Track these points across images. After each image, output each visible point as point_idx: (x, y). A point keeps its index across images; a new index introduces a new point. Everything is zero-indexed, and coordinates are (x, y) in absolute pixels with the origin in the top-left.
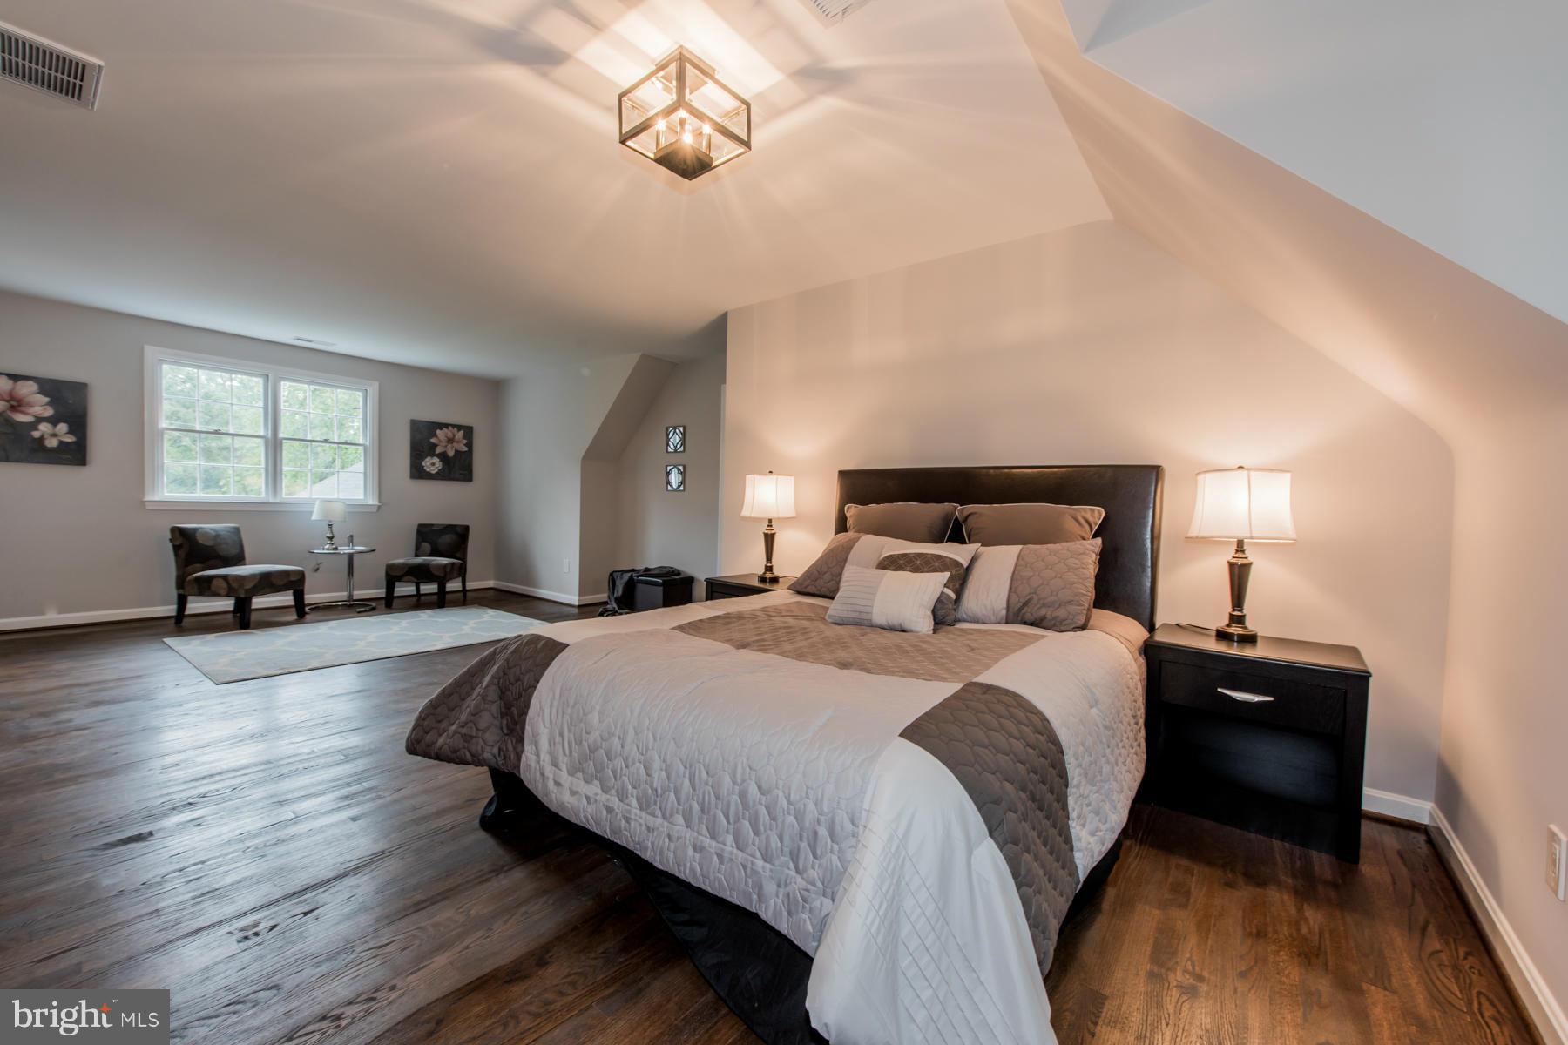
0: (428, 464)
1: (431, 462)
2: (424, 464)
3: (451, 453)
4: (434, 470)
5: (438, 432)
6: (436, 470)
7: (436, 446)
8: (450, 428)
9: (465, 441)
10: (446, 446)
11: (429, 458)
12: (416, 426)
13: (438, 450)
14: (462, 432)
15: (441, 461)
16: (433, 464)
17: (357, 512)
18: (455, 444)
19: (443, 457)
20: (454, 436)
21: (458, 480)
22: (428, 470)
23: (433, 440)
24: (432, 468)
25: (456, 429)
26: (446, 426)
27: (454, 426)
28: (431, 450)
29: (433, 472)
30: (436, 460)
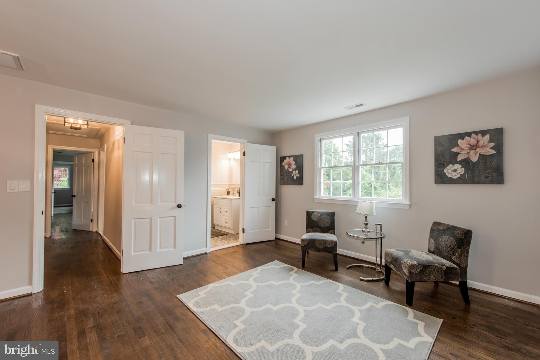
0: (449, 171)
1: (453, 169)
2: (445, 171)
3: (474, 158)
4: (456, 176)
5: (460, 142)
6: (459, 176)
7: (458, 154)
8: (473, 135)
9: (492, 144)
10: (469, 153)
11: (451, 165)
12: (438, 141)
13: (460, 158)
14: (487, 137)
15: (463, 166)
16: (455, 171)
17: (395, 208)
18: (479, 150)
19: (466, 163)
20: (478, 141)
21: (484, 183)
22: (450, 176)
23: (455, 150)
24: (454, 174)
25: (480, 136)
26: (469, 134)
27: (476, 133)
28: (453, 158)
29: (455, 178)
30: (458, 166)
